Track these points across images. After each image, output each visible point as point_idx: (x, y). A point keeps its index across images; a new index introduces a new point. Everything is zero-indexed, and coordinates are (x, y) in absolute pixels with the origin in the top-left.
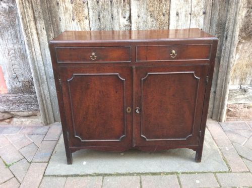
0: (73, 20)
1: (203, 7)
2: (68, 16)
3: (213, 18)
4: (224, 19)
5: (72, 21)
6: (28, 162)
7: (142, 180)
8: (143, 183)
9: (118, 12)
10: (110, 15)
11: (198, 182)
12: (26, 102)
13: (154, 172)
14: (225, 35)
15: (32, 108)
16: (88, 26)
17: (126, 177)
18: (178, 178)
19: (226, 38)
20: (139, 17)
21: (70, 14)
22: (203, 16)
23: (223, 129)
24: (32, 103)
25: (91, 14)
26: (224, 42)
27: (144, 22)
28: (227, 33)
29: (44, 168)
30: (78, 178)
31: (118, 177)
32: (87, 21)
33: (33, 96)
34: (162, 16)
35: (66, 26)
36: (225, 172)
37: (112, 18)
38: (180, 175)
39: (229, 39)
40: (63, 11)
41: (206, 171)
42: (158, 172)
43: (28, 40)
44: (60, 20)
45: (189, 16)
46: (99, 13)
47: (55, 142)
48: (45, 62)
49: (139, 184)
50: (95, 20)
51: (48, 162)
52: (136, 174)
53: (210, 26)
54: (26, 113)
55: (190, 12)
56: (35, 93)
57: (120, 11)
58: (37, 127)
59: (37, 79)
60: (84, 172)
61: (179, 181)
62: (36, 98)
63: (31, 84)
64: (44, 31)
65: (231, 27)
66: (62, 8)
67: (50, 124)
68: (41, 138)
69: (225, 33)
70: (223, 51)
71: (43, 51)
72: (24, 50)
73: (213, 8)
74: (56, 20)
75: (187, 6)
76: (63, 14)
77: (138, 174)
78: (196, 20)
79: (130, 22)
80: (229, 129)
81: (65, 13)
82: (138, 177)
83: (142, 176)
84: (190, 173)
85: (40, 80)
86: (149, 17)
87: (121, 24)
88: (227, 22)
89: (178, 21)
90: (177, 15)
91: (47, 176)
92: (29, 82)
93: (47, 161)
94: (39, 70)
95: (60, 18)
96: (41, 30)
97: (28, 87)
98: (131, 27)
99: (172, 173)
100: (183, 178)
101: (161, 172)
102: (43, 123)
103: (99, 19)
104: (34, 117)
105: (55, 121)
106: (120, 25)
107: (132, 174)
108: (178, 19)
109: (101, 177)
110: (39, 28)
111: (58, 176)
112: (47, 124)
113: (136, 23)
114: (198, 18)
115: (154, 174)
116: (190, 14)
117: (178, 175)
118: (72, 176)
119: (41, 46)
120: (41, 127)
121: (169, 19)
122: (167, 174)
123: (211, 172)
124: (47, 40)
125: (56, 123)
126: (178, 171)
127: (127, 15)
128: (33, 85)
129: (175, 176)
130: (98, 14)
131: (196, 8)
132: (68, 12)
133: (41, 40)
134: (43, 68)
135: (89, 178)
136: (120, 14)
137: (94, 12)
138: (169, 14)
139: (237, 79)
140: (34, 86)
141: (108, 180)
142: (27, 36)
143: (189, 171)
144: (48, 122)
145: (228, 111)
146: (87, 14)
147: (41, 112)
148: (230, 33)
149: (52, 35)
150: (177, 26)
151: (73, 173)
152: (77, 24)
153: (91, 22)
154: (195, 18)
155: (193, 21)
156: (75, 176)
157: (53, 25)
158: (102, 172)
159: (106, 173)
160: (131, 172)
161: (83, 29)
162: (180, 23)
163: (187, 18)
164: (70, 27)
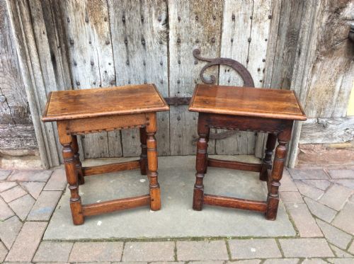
0: (87, 22)
1: (268, 8)
2: (79, 16)
3: (282, 24)
4: (297, 27)
5: (86, 24)
6: (20, 220)
7: (178, 248)
8: (178, 251)
9: (150, 12)
10: (140, 16)
11: (253, 250)
12: (19, 137)
13: (194, 236)
14: (298, 49)
15: (28, 144)
16: (108, 30)
17: (156, 243)
18: (227, 244)
19: (300, 53)
20: (179, 19)
21: (83, 14)
22: (269, 21)
23: (291, 177)
24: (28, 139)
25: (112, 14)
26: (296, 58)
27: (187, 27)
28: (301, 46)
29: (43, 229)
31: (146, 243)
32: (106, 24)
33: (29, 127)
34: (212, 20)
35: (76, 30)
36: (292, 237)
37: (142, 20)
38: (230, 241)
39: (302, 54)
40: (72, 9)
41: (266, 236)
42: (200, 236)
43: (23, 49)
44: (69, 22)
45: (250, 20)
46: (124, 12)
47: (60, 193)
48: (46, 81)
49: (173, 252)
50: (118, 23)
51: (49, 221)
54: (19, 153)
55: (250, 15)
56: (32, 123)
57: (154, 12)
58: (35, 171)
59: (35, 104)
60: (98, 235)
61: (228, 249)
62: (34, 130)
63: (26, 111)
64: (45, 37)
65: (305, 38)
66: (71, 5)
67: (54, 167)
68: (40, 186)
69: (298, 45)
70: (294, 70)
71: (43, 65)
72: (17, 63)
73: (283, 11)
74: (63, 22)
75: (247, 7)
76: (72, 14)
77: (172, 239)
78: (259, 27)
79: (168, 27)
80: (300, 178)
81: (75, 11)
82: (173, 243)
83: (178, 242)
84: (244, 238)
85: (38, 105)
86: (194, 21)
87: (154, 29)
88: (301, 32)
89: (234, 27)
90: (233, 18)
91: (45, 240)
92: (23, 109)
93: (48, 219)
94: (38, 92)
95: (68, 19)
96: (41, 36)
97: (23, 114)
98: (168, 33)
99: (220, 238)
100: (234, 245)
101: (205, 236)
102: (44, 166)
103: (124, 21)
104: (32, 157)
105: (60, 163)
106: (153, 31)
107: (165, 240)
108: (234, 25)
109: (122, 243)
110: (37, 32)
111: (62, 241)
112: (49, 168)
113: (176, 28)
114: (261, 24)
115: (195, 239)
116: (251, 18)
117: (228, 240)
118: (81, 241)
119: (41, 57)
120: (42, 171)
121: (222, 25)
122: (213, 238)
123: (273, 238)
124: (49, 49)
125: (61, 166)
126: (228, 235)
127: (164, 18)
128: (29, 112)
129: (223, 242)
130: (121, 14)
131: (259, 10)
132: (80, 9)
133: (40, 49)
134: (43, 89)
135: (105, 243)
136: (153, 15)
137: (116, 12)
138: (221, 17)
139: (312, 109)
140: (30, 113)
141: (131, 246)
142: (21, 43)
143: (242, 235)
144: (51, 165)
145: (301, 153)
146: (106, 14)
147: (41, 151)
148: (304, 47)
149: (57, 43)
150: (233, 35)
151: (83, 237)
152: (92, 27)
153: (112, 25)
154: (257, 24)
155: (255, 28)
156: (85, 241)
157: (57, 28)
158: (122, 236)
159: (128, 237)
160: (164, 236)
161: (101, 35)
162: (237, 30)
163: (246, 24)
164: (82, 32)
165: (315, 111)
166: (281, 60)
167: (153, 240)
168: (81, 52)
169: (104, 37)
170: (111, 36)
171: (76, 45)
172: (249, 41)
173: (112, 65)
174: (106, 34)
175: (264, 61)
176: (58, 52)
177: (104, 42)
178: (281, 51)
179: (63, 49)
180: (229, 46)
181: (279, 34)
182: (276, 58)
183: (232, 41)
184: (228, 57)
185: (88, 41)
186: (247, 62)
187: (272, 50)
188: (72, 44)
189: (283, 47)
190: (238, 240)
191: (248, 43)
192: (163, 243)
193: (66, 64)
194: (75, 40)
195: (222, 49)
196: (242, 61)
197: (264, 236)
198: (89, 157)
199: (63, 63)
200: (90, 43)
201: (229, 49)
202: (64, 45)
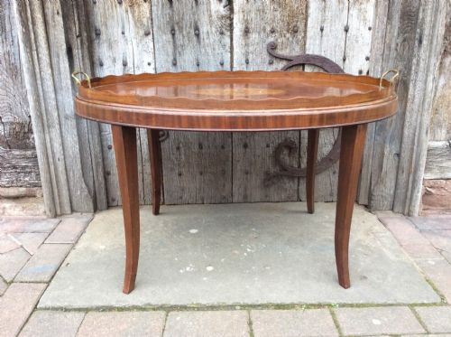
0: (120, 3)
4: (416, 5)
5: (118, 6)
6: (5, 281)
7: (253, 319)
8: (254, 324)
11: (376, 322)
12: (14, 167)
13: (279, 302)
14: (417, 36)
15: (27, 179)
16: (148, 15)
17: (218, 313)
18: (332, 314)
19: (420, 42)
24: (28, 170)
26: (416, 50)
27: (259, 10)
28: (422, 30)
29: (39, 293)
30: (110, 315)
31: (201, 313)
32: (146, 6)
33: (29, 153)
35: (105, 15)
36: (435, 304)
37: (196, 1)
38: (336, 310)
39: (425, 42)
41: (394, 302)
42: (288, 302)
43: (26, 34)
44: (95, 3)
47: (69, 246)
48: (57, 84)
49: (246, 325)
50: (163, 5)
51: (48, 283)
52: (241, 306)
53: (388, 19)
54: (13, 192)
56: (34, 148)
58: (34, 221)
59: (40, 117)
61: (335, 321)
62: (36, 157)
63: (26, 130)
64: (59, 19)
65: (428, 19)
67: (62, 215)
68: (40, 239)
69: (418, 30)
70: (413, 68)
71: (55, 60)
72: (17, 57)
77: (244, 307)
78: (360, 10)
79: (232, 10)
80: (429, 228)
82: (245, 313)
83: (253, 311)
84: (358, 306)
85: (45, 118)
86: (268, 2)
87: (213, 13)
88: (421, 10)
89: (324, 9)
91: (41, 309)
92: (22, 125)
93: (48, 280)
94: (45, 99)
96: (53, 17)
97: (22, 135)
98: (231, 20)
99: (320, 306)
100: (342, 315)
101: (295, 302)
102: (48, 212)
103: (171, 3)
104: (31, 199)
105: (73, 211)
106: (211, 16)
107: (232, 307)
108: (325, 7)
109: (163, 313)
110: (49, 12)
111: (67, 310)
112: (56, 216)
113: (243, 12)
114: (363, 6)
115: (279, 307)
117: (333, 309)
118: (98, 309)
119: (52, 49)
120: (43, 220)
121: (307, 7)
122: (309, 306)
123: (404, 305)
124: (63, 37)
125: (75, 214)
126: (333, 302)
128: (30, 131)
129: (326, 311)
133: (51, 38)
134: (53, 96)
135: (136, 313)
139: (441, 126)
140: (32, 133)
141: (178, 317)
142: (24, 24)
143: (355, 302)
144: (59, 212)
147: (45, 190)
148: (426, 32)
149: (75, 29)
150: (323, 21)
151: (100, 304)
152: (127, 11)
153: (154, 8)
154: (357, 6)
155: (354, 12)
156: (103, 310)
157: (78, 9)
158: (164, 302)
159: (172, 303)
160: (230, 303)
161: (138, 22)
162: (328, 14)
163: (341, 6)
164: (113, 17)
165: (444, 131)
166: (393, 54)
167: (212, 308)
168: (110, 46)
169: (142, 24)
170: (152, 24)
171: (103, 37)
172: (346, 30)
173: (153, 66)
174: (145, 20)
175: (367, 59)
176: (76, 43)
177: (142, 32)
178: (394, 39)
179: (85, 39)
180: (318, 37)
181: (389, 18)
182: (386, 52)
183: (322, 30)
184: (316, 53)
185: (120, 32)
186: (344, 60)
187: (380, 40)
188: (98, 35)
189: (396, 34)
190: (350, 309)
191: (344, 33)
192: (228, 313)
193: (87, 61)
194: (103, 29)
195: (308, 42)
196: (336, 58)
197: (390, 302)
198: (115, 203)
199: (83, 60)
200: (123, 33)
201: (318, 42)
202: (85, 34)
